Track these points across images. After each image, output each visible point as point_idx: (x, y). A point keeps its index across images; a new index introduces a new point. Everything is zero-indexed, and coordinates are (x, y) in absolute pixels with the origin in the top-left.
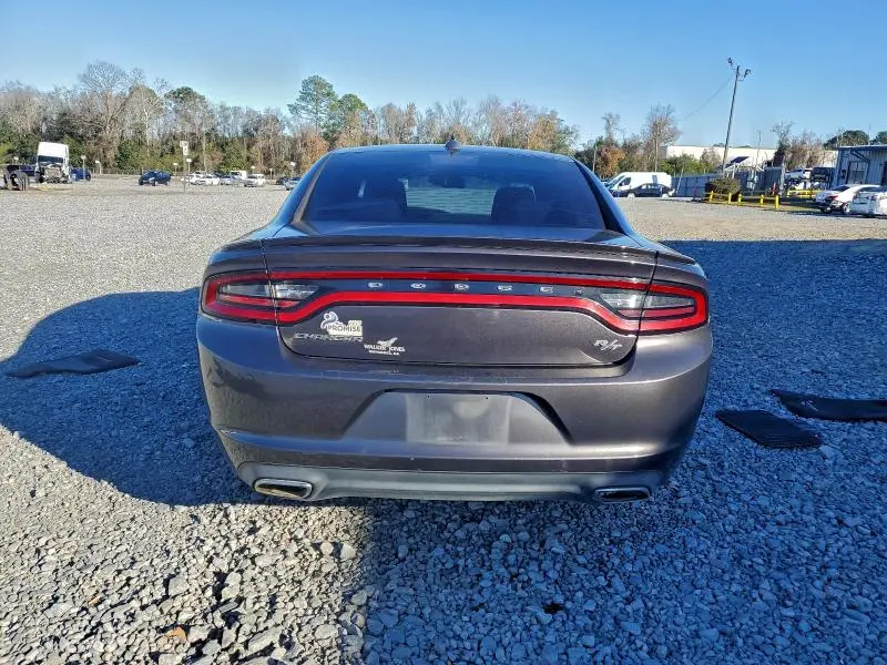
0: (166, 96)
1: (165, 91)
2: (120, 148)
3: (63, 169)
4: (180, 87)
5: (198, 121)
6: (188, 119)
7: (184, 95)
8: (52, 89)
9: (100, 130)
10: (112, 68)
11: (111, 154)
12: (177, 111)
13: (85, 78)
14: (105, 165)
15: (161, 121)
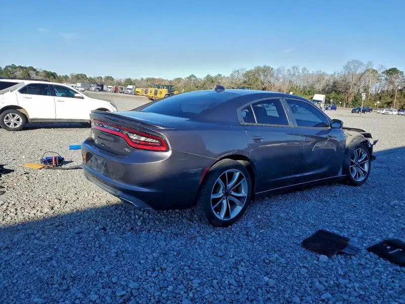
0: (383, 73)
1: (382, 71)
2: (355, 97)
3: (321, 105)
4: (391, 68)
5: (396, 84)
6: (391, 83)
7: (392, 72)
8: (333, 73)
9: (348, 89)
10: (358, 62)
11: (350, 99)
12: (386, 79)
13: (346, 67)
14: (347, 104)
15: (378, 85)
